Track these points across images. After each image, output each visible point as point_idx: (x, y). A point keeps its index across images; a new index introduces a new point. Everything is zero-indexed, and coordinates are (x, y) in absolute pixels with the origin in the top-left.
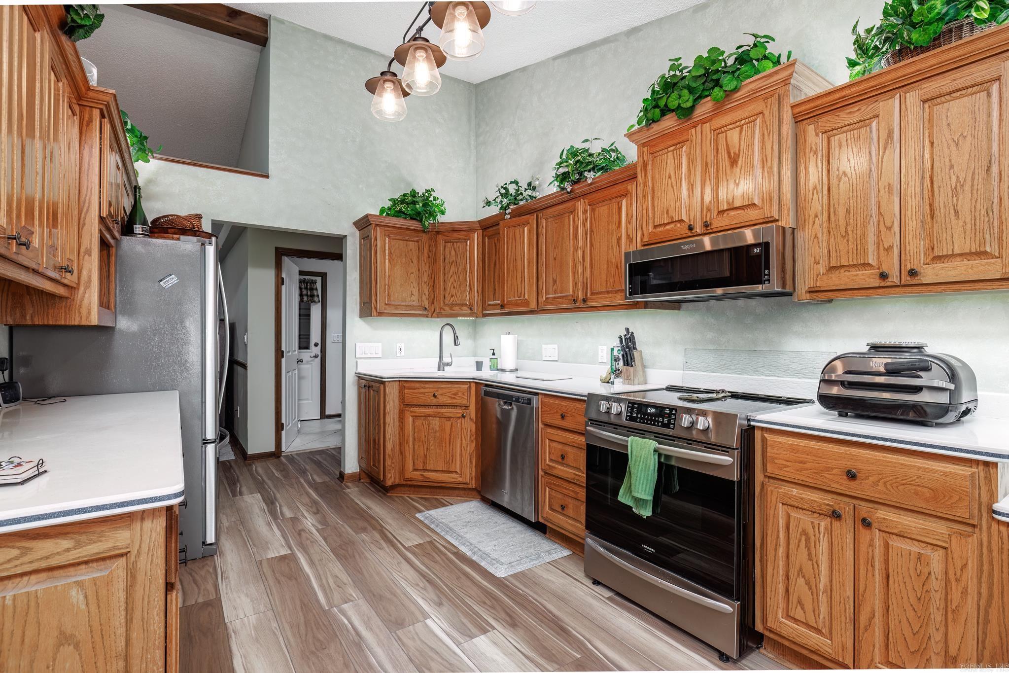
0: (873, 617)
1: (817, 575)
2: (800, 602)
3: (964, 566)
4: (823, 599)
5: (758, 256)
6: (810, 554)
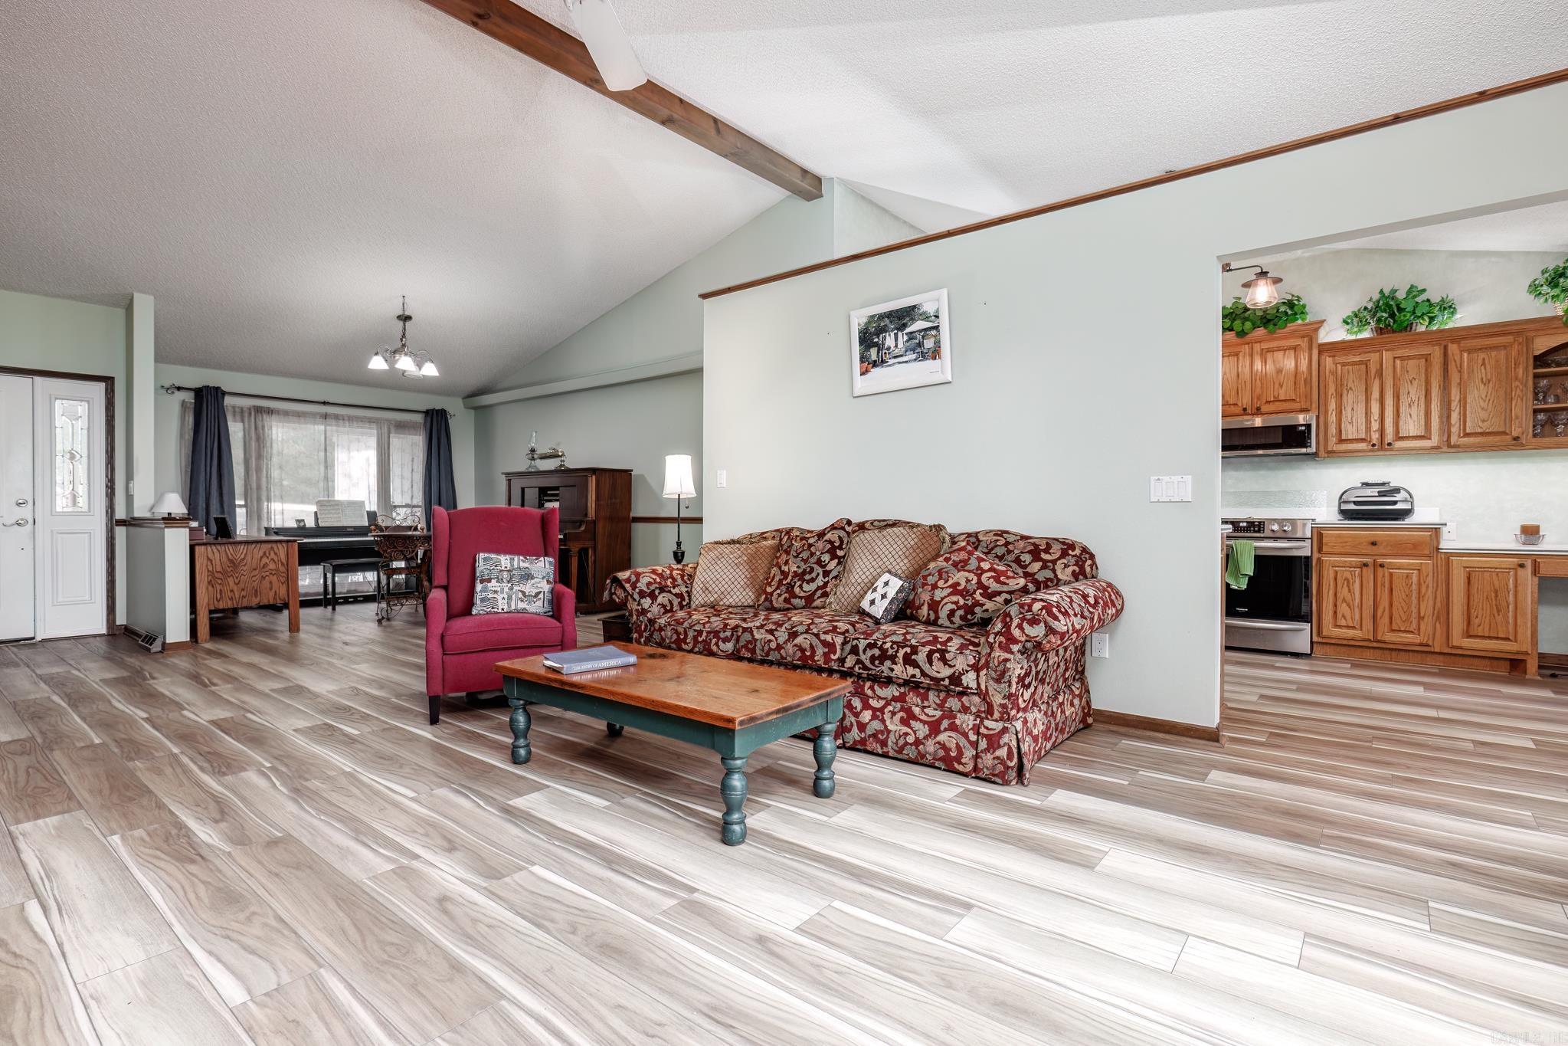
0: (1384, 611)
1: (1353, 600)
2: (1343, 616)
3: (1427, 576)
4: (1357, 611)
5: (1304, 432)
6: (1349, 590)
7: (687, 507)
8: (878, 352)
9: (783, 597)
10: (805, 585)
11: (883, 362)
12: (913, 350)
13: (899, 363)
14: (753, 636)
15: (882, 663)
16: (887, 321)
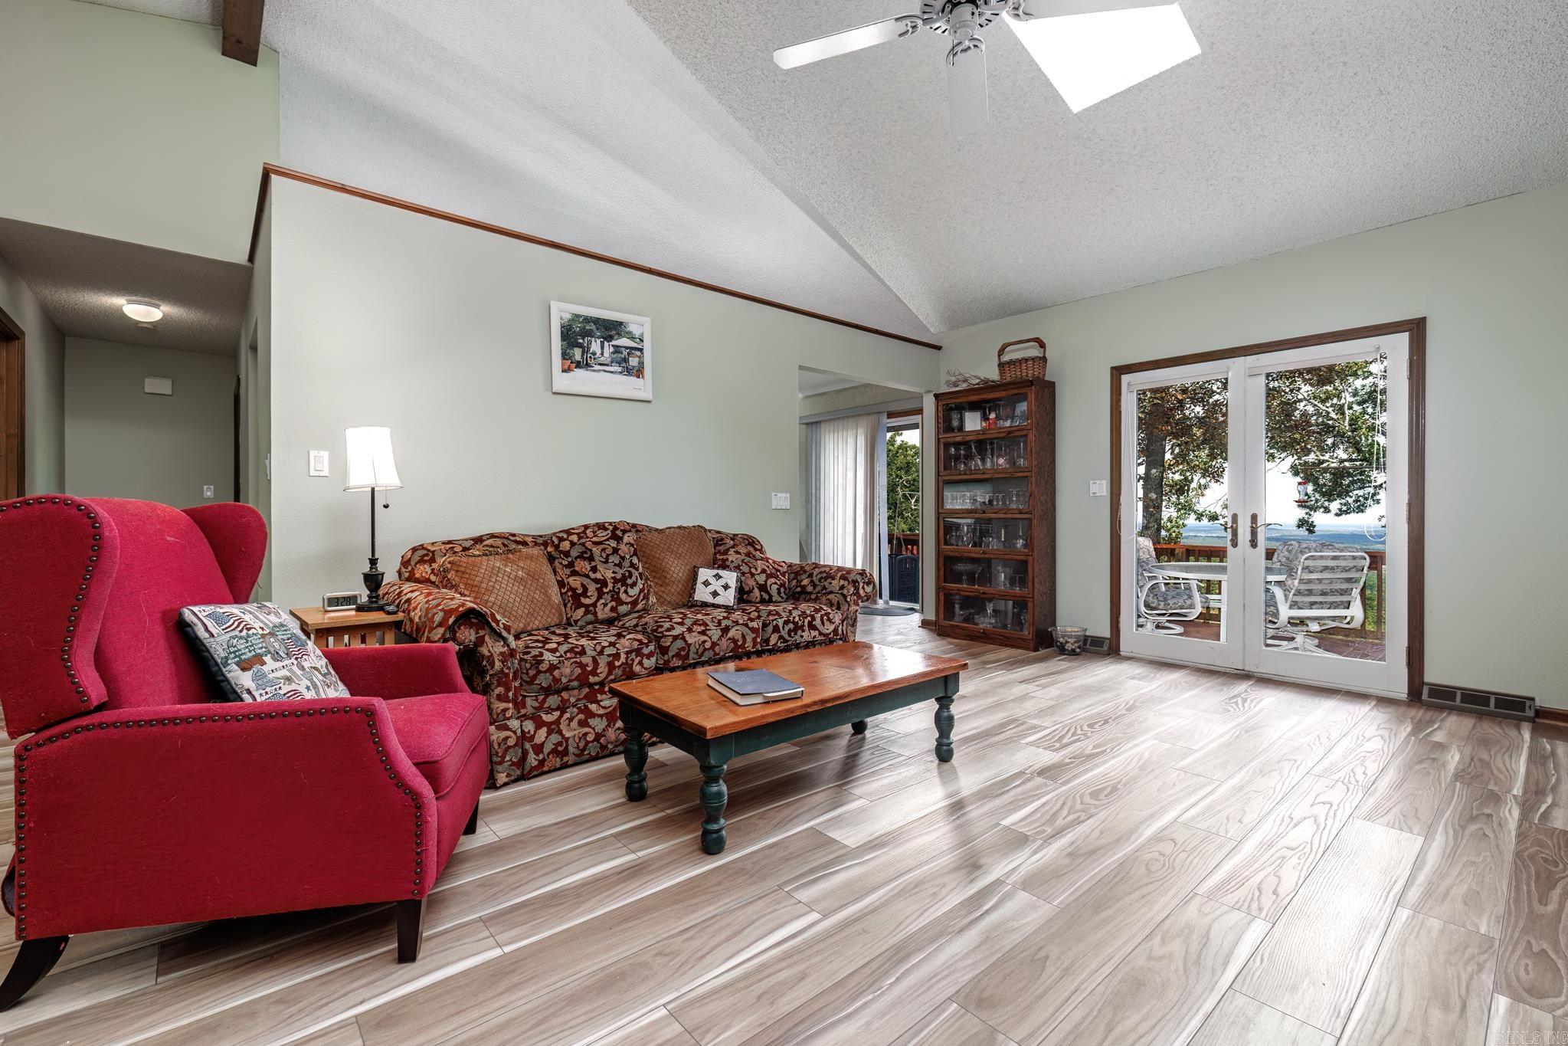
7: (386, 507)
8: (583, 355)
9: (609, 606)
10: (629, 590)
11: (588, 365)
12: (619, 363)
13: (605, 371)
14: (686, 641)
15: (796, 634)
16: (593, 327)
